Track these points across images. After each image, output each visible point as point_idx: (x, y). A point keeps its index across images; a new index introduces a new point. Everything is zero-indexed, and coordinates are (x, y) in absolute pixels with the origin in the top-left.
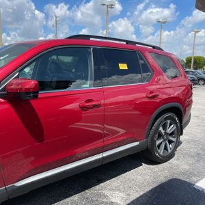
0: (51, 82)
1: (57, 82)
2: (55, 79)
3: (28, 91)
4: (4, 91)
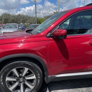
0: (77, 29)
1: (80, 29)
2: (79, 28)
3: (62, 35)
4: (53, 34)
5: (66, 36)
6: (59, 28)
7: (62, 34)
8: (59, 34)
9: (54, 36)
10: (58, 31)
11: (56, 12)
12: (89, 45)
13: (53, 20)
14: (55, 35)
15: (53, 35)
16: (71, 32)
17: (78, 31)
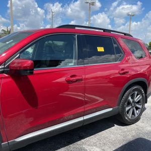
0: (46, 61)
1: (50, 61)
2: (49, 59)
3: (25, 69)
5: (33, 70)
6: (19, 57)
7: (26, 67)
8: (20, 67)
9: (11, 70)
10: (19, 63)
11: (6, 30)
12: (66, 82)
13: (7, 43)
14: (12, 68)
15: (8, 69)
16: (38, 65)
17: (48, 63)
